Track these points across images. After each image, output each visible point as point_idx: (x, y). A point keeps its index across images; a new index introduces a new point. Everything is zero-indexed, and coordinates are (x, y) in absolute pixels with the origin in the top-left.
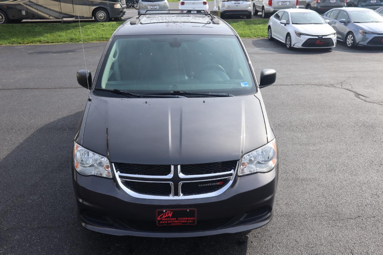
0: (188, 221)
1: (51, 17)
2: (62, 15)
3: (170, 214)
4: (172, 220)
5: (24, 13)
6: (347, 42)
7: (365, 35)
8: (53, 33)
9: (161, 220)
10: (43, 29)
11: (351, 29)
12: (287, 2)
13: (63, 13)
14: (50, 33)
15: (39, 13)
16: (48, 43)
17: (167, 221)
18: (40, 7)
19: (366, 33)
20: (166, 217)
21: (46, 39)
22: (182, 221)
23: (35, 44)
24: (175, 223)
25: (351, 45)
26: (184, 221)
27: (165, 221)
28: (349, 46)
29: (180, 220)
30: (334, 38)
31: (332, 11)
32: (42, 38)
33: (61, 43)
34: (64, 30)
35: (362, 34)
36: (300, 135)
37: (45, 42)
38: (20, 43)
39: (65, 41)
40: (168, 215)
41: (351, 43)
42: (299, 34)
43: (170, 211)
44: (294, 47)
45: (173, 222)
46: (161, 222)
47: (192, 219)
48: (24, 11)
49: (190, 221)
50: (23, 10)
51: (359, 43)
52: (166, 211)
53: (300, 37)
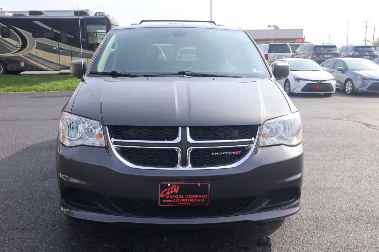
0: (199, 200)
1: (49, 69)
2: (60, 67)
3: (176, 189)
4: (178, 198)
5: (22, 64)
6: (346, 89)
7: (364, 81)
8: (50, 82)
9: (164, 198)
10: (39, 79)
11: (350, 76)
12: (283, 57)
13: (62, 65)
14: (46, 82)
15: (38, 64)
16: (43, 91)
17: (173, 199)
18: (39, 59)
19: (365, 79)
20: (171, 194)
21: (42, 88)
22: (191, 200)
23: (30, 92)
24: (182, 202)
25: (350, 91)
26: (193, 200)
27: (170, 199)
28: (348, 92)
29: (189, 198)
30: (334, 83)
31: (328, 61)
32: (38, 87)
33: (56, 91)
34: (61, 80)
35: (361, 79)
36: (313, 154)
37: (41, 90)
38: (16, 91)
39: (62, 89)
40: (173, 190)
41: (350, 90)
42: (298, 80)
43: (176, 186)
44: (293, 92)
45: (179, 200)
46: (164, 201)
47: (204, 197)
48: (23, 63)
49: (202, 200)
50: (21, 62)
51: (359, 89)
52: (171, 186)
53: (299, 82)
